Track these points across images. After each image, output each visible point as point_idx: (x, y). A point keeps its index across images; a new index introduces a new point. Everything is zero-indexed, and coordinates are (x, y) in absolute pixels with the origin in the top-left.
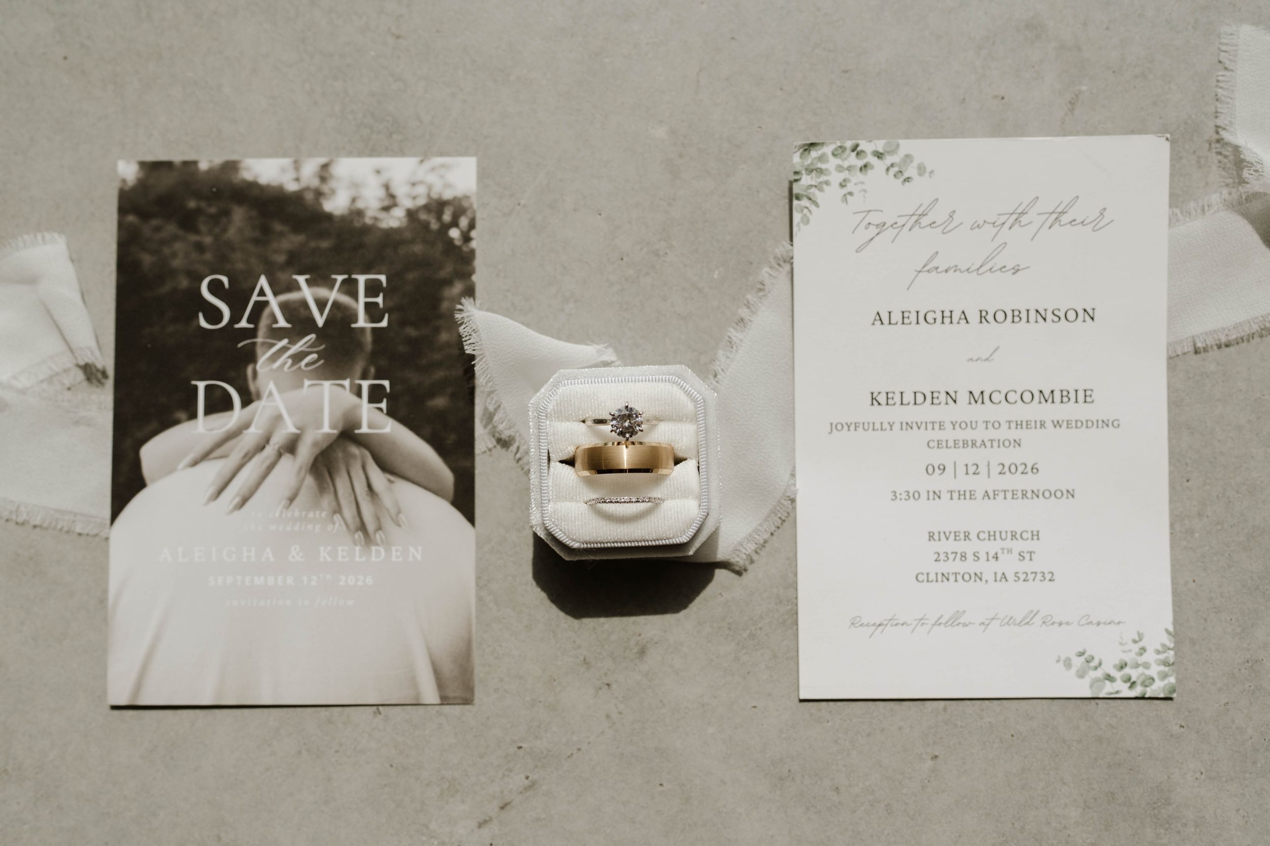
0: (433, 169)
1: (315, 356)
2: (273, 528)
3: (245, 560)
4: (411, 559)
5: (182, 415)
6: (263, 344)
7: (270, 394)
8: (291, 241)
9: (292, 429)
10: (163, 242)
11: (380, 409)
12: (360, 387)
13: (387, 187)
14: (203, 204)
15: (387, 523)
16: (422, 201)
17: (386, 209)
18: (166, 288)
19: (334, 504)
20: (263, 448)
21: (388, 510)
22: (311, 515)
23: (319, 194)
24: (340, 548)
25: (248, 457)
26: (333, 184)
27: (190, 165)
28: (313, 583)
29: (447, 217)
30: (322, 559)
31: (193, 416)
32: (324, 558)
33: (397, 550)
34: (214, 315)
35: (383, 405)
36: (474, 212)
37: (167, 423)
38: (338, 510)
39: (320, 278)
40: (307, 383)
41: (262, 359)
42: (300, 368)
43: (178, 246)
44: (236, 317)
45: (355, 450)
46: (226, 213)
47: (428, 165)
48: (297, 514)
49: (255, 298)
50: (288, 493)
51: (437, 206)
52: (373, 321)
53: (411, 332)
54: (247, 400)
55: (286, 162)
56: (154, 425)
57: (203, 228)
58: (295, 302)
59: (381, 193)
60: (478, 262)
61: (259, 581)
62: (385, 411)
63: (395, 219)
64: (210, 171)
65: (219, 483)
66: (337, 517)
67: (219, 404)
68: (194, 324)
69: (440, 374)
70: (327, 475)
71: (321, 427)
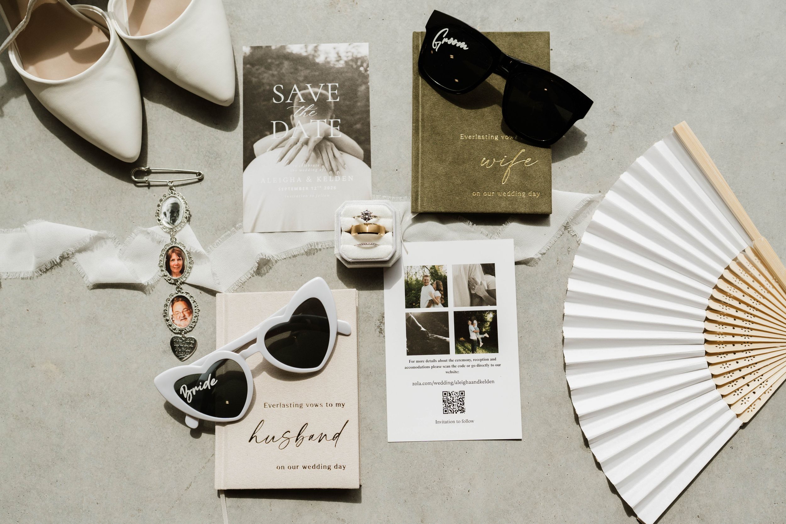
0: (354, 47)
1: (314, 111)
2: (300, 170)
3: (291, 182)
4: (349, 180)
5: (268, 133)
6: (296, 108)
7: (299, 125)
8: (304, 72)
9: (307, 137)
10: (260, 74)
11: (337, 129)
12: (330, 121)
13: (338, 53)
14: (274, 61)
15: (340, 168)
16: (350, 58)
17: (338, 61)
18: (261, 90)
19: (322, 162)
20: (297, 143)
21: (341, 163)
22: (314, 166)
23: (314, 56)
24: (324, 177)
25: (291, 147)
26: (319, 53)
27: (268, 47)
29: (359, 63)
30: (318, 181)
31: (272, 133)
32: (319, 180)
33: (344, 177)
34: (278, 98)
35: (338, 128)
36: (368, 61)
37: (263, 136)
38: (323, 164)
39: (315, 84)
40: (311, 121)
41: (296, 113)
42: (309, 115)
43: (265, 75)
44: (286, 99)
45: (329, 143)
46: (282, 63)
47: (351, 46)
48: (309, 165)
49: (292, 92)
50: (305, 159)
51: (356, 60)
52: (334, 99)
53: (348, 103)
54: (291, 127)
55: (303, 45)
56: (258, 137)
57: (274, 69)
58: (307, 93)
59: (336, 56)
60: (370, 78)
61: (296, 189)
62: (339, 130)
63: (341, 64)
64: (275, 49)
65: (282, 155)
66: (323, 166)
67: (281, 129)
68: (271, 102)
69: (358, 117)
70: (319, 152)
71: (317, 136)
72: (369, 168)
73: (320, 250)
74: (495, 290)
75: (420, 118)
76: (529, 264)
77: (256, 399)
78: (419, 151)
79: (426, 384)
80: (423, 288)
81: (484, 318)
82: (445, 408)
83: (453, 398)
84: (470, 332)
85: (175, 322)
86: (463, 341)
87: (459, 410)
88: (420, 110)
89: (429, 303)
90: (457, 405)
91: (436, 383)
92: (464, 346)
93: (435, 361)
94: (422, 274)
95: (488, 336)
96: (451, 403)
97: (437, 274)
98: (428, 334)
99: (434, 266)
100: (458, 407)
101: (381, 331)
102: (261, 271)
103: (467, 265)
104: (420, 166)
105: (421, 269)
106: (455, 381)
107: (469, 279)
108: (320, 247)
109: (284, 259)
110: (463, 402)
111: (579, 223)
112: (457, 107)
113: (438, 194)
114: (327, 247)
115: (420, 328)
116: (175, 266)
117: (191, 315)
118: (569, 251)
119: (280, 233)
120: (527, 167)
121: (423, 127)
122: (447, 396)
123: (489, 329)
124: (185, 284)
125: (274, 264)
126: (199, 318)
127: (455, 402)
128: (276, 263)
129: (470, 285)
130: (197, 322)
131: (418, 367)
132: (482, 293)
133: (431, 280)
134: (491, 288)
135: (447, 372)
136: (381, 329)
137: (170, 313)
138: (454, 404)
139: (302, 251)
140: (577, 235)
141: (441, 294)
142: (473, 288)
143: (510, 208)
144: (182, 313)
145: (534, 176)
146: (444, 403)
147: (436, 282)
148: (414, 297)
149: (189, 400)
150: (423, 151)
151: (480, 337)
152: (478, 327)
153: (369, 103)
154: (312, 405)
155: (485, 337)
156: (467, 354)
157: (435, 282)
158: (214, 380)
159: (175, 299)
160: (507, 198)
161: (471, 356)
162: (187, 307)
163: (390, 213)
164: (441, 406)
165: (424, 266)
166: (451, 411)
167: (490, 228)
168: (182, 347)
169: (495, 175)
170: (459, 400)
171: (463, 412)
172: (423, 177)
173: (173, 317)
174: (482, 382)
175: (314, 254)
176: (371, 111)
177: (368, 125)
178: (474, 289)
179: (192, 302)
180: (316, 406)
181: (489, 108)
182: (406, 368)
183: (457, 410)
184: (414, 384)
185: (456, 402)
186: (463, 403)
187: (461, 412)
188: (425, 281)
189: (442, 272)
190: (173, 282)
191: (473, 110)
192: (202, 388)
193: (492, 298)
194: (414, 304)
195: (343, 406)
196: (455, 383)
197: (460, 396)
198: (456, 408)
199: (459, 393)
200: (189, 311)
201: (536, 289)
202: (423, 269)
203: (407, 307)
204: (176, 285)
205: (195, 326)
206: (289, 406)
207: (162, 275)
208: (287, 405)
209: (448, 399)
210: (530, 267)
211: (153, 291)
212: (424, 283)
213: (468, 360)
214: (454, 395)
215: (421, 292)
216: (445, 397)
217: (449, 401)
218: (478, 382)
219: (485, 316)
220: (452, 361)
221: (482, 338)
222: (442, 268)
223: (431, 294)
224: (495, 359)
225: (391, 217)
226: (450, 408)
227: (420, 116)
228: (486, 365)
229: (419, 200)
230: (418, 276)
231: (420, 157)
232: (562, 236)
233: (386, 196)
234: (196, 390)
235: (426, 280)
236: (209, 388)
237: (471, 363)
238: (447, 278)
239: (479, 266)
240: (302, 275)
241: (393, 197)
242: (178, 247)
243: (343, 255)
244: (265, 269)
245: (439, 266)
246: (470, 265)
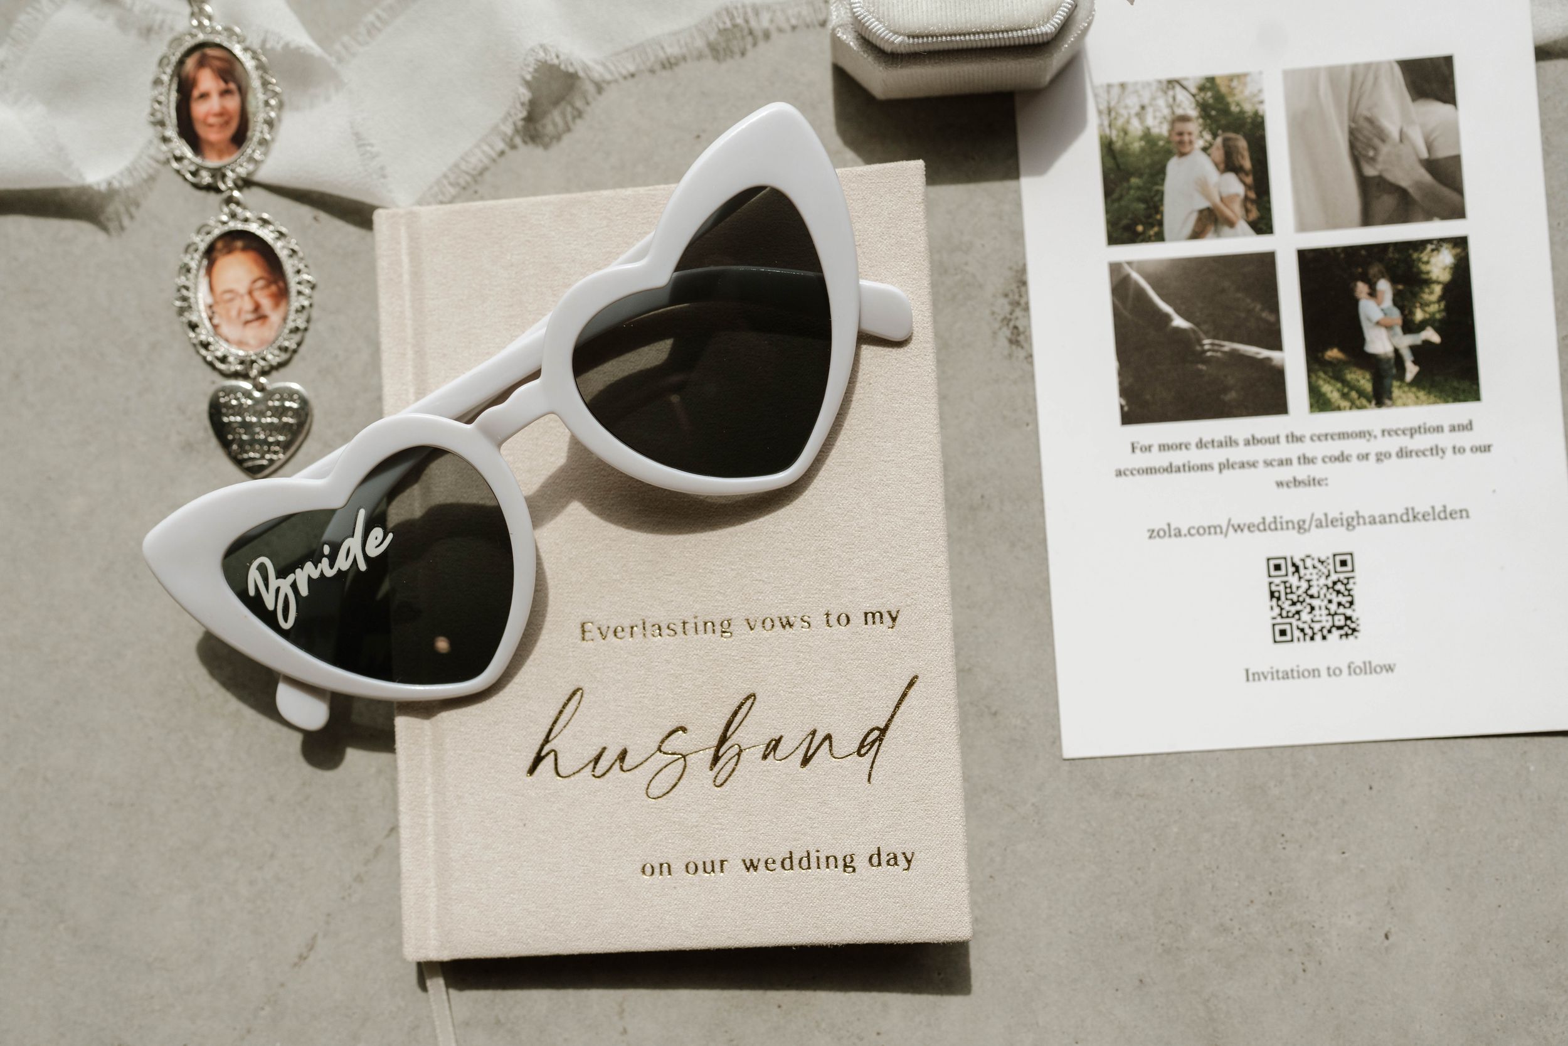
73: (767, 36)
74: (1456, 160)
77: (549, 609)
79: (1201, 531)
80: (1175, 168)
81: (1418, 268)
82: (1279, 620)
83: (1309, 581)
84: (1365, 325)
85: (225, 329)
86: (1339, 361)
87: (1334, 626)
89: (1199, 220)
90: (1327, 608)
91: (1239, 528)
92: (1345, 382)
93: (1231, 442)
94: (1166, 111)
95: (1435, 338)
96: (1302, 602)
97: (1225, 111)
98: (1199, 342)
99: (1211, 80)
100: (1329, 614)
101: (1019, 338)
102: (544, 126)
103: (1343, 66)
105: (1160, 94)
106: (1315, 518)
107: (1354, 122)
108: (765, 22)
109: (630, 78)
110: (1349, 595)
114: (794, 22)
115: (1167, 318)
116: (212, 120)
117: (283, 304)
122: (1287, 575)
123: (1439, 311)
124: (255, 190)
125: (590, 99)
126: (315, 313)
127: (1319, 597)
128: (600, 91)
129: (1358, 145)
130: (306, 329)
131: (1165, 470)
132: (1408, 174)
133: (1204, 133)
134: (1442, 153)
135: (1280, 484)
136: (1016, 327)
137: (202, 297)
138: (1315, 602)
139: (700, 43)
141: (1244, 183)
142: (1371, 153)
144: (247, 298)
146: (1275, 600)
147: (1226, 141)
148: (1140, 200)
149: (286, 619)
151: (1405, 342)
152: (1395, 303)
154: (768, 623)
155: (1427, 343)
156: (1356, 413)
157: (1219, 140)
158: (377, 532)
159: (219, 245)
161: (1372, 418)
162: (265, 275)
164: (1264, 613)
165: (1178, 82)
166: (1302, 630)
168: (251, 424)
170: (1333, 588)
171: (1352, 634)
173: (213, 313)
174: (1420, 516)
175: (743, 54)
178: (1373, 159)
179: (282, 254)
180: (784, 627)
182: (1119, 473)
183: (1328, 625)
184: (1155, 534)
185: (1322, 596)
186: (1349, 599)
187: (1341, 636)
188: (1177, 138)
189: (1242, 100)
190: (206, 178)
192: (332, 566)
193: (1446, 192)
194: (1140, 228)
195: (894, 619)
196: (1314, 524)
197: (1336, 572)
198: (1324, 618)
199: (1331, 561)
200: (274, 288)
202: (1171, 93)
203: (1114, 238)
204: (218, 191)
205: (299, 344)
206: (679, 629)
207: (162, 157)
208: (672, 626)
209: (1291, 587)
211: (132, 217)
212: (1176, 146)
213: (1361, 434)
214: (1311, 570)
215: (1163, 180)
216: (1277, 581)
217: (1292, 593)
218: (1405, 518)
219: (1423, 263)
220: (1300, 439)
221: (1414, 349)
222: (1245, 84)
223: (1203, 187)
224: (1469, 427)
226: (1299, 619)
228: (1434, 452)
230: (1150, 121)
234: (309, 577)
235: (1181, 134)
236: (362, 566)
237: (1373, 447)
238: (1263, 121)
239: (1392, 68)
242: (219, 46)
243: (872, 23)
244: (558, 119)
245: (1231, 78)
246: (1355, 67)
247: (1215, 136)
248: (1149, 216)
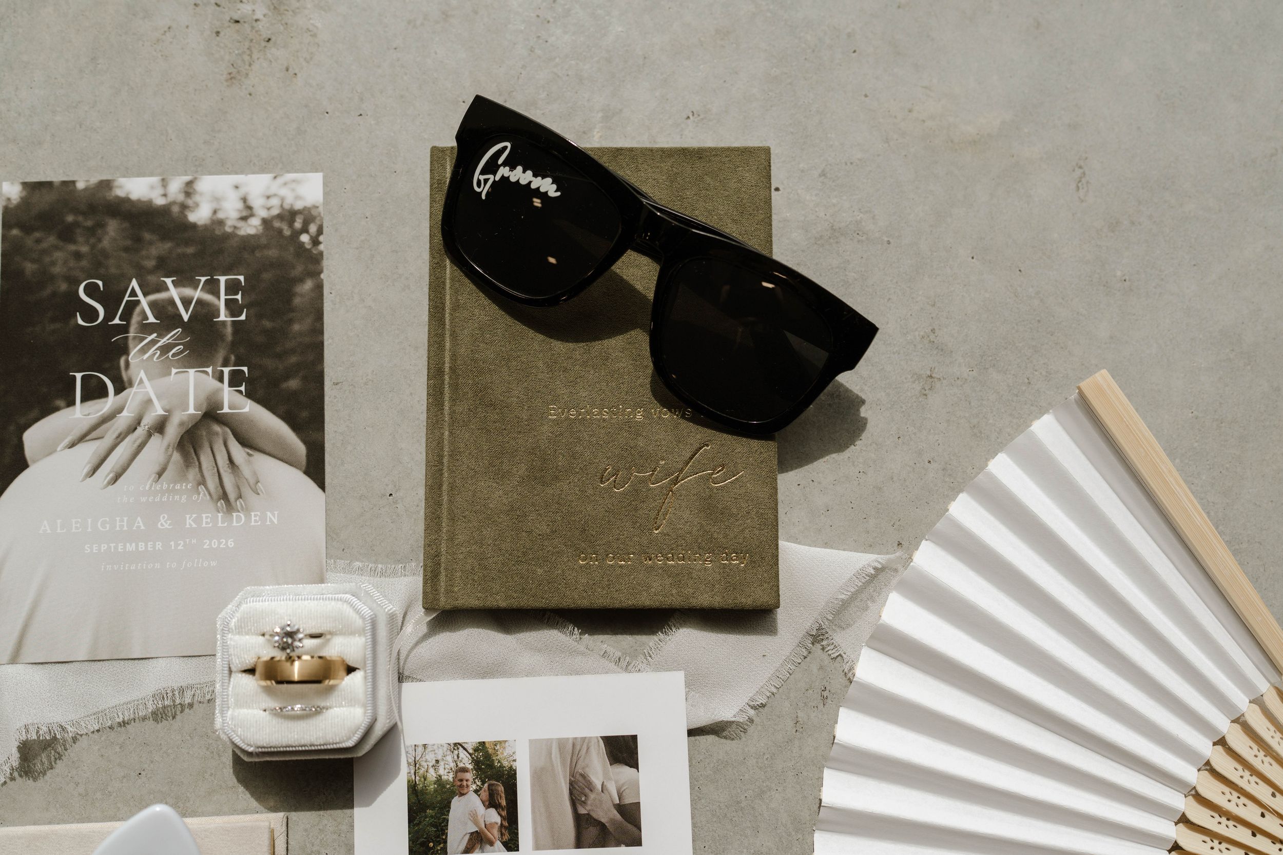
0: (285, 184)
1: (181, 347)
2: (144, 499)
3: (118, 528)
4: (268, 523)
5: (60, 403)
6: (135, 338)
7: (141, 381)
8: (159, 248)
9: (161, 412)
10: (44, 252)
11: (240, 392)
12: (222, 372)
13: (244, 200)
14: (80, 218)
15: (246, 491)
16: (276, 211)
17: (244, 219)
18: (47, 292)
19: (199, 476)
20: (136, 429)
21: (247, 480)
22: (178, 487)
23: (184, 207)
24: (204, 516)
25: (121, 438)
26: (197, 198)
27: (69, 185)
28: (180, 548)
29: (298, 225)
30: (188, 526)
31: (71, 403)
32: (190, 524)
34: (90, 314)
35: (243, 388)
36: (322, 219)
37: (48, 410)
38: (202, 482)
39: (185, 278)
40: (174, 371)
41: (134, 352)
42: (168, 358)
43: (58, 255)
44: (110, 316)
45: (217, 428)
46: (101, 225)
47: (280, 180)
48: (165, 486)
49: (126, 298)
50: (157, 468)
51: (289, 215)
52: (233, 315)
53: (267, 324)
54: (120, 387)
55: (155, 180)
56: (35, 413)
57: (80, 239)
58: (163, 300)
59: (240, 205)
60: (325, 263)
61: (131, 547)
62: (244, 394)
63: (252, 227)
64: (86, 189)
65: (95, 461)
66: (201, 489)
67: (94, 392)
68: (72, 322)
69: (294, 359)
70: (192, 451)
71: (187, 409)
72: (320, 491)
73: (191, 706)
74: (638, 805)
75: (447, 365)
76: (724, 734)
78: (442, 449)
80: (456, 802)
88: (448, 345)
89: (470, 840)
94: (452, 765)
97: (491, 766)
99: (483, 744)
102: (34, 765)
103: (568, 739)
104: (445, 487)
105: (449, 752)
107: (573, 776)
108: (189, 698)
109: (96, 733)
111: (849, 625)
112: (541, 337)
113: (491, 561)
118: (824, 699)
119: (86, 663)
120: (717, 489)
121: (455, 387)
125: (68, 747)
128: (74, 742)
129: (575, 792)
132: (606, 814)
133: (476, 781)
134: (628, 800)
139: (143, 712)
140: (845, 656)
141: (501, 816)
142: (583, 799)
143: (672, 595)
145: (735, 511)
147: (489, 786)
148: (432, 825)
150: (452, 448)
153: (322, 324)
157: (486, 785)
160: (665, 569)
163: (359, 622)
165: (459, 744)
167: (627, 641)
169: (636, 510)
172: (452, 519)
175: (174, 718)
176: (326, 343)
177: (318, 379)
178: (584, 802)
181: (621, 337)
188: (459, 783)
189: (503, 758)
191: (582, 344)
193: (630, 827)
194: (431, 845)
201: (743, 798)
202: (456, 752)
210: (729, 742)
212: (457, 789)
215: (449, 811)
222: (504, 748)
223: (474, 818)
225: (361, 632)
227: (447, 359)
229: (442, 577)
230: (441, 771)
231: (446, 464)
232: (808, 659)
233: (363, 562)
235: (461, 780)
238: (515, 774)
239: (598, 741)
240: (142, 773)
241: (380, 566)
243: (234, 737)
244: (44, 760)
245: (496, 744)
246: (576, 738)
247: (483, 783)
248: (438, 837)
